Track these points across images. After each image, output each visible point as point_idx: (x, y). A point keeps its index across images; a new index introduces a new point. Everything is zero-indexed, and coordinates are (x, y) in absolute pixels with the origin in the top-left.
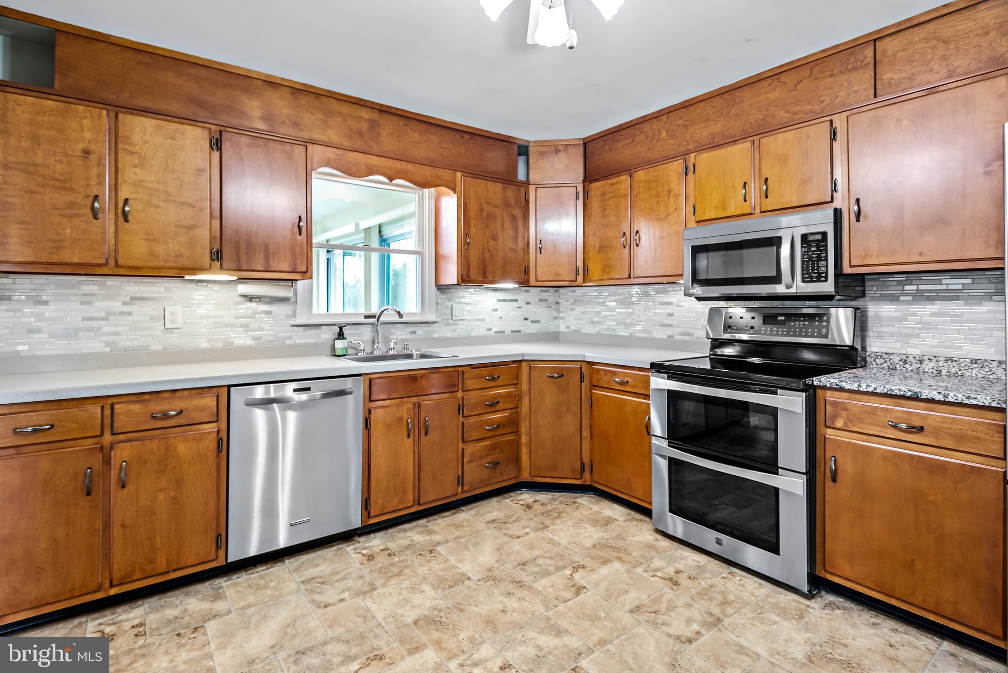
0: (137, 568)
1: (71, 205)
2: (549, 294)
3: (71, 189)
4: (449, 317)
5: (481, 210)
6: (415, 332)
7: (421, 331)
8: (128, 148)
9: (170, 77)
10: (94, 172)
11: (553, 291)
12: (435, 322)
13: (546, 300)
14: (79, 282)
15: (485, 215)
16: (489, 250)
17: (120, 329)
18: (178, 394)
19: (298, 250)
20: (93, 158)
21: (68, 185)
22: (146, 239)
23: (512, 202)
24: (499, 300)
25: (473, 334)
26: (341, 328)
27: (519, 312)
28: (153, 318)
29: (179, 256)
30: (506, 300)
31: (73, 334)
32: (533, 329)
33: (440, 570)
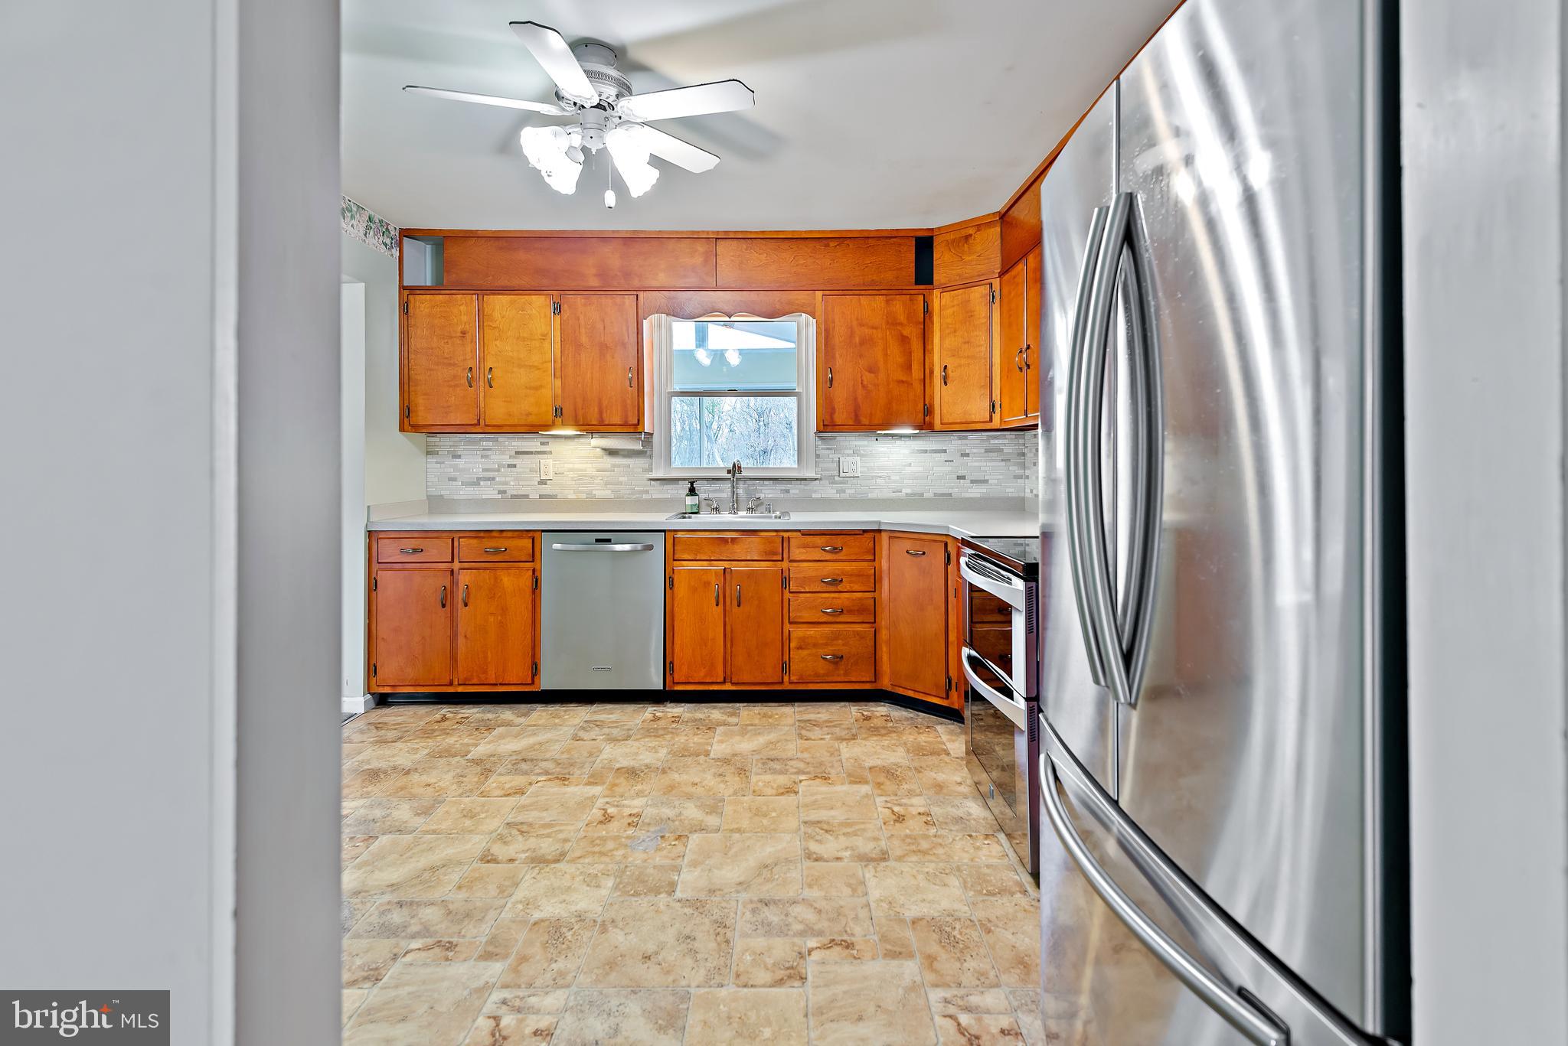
0: (475, 674)
1: (455, 377)
2: (1007, 441)
3: (454, 365)
4: (836, 473)
5: (852, 335)
6: (788, 491)
7: (795, 490)
8: (491, 324)
9: (521, 255)
10: (468, 349)
11: (1014, 437)
12: (816, 479)
13: (1001, 450)
14: (481, 440)
15: (857, 340)
16: (863, 386)
17: (508, 479)
18: (504, 534)
19: (629, 402)
20: (468, 336)
21: (452, 362)
22: (505, 401)
23: (902, 318)
24: (913, 452)
25: (870, 496)
26: (692, 484)
27: (947, 468)
28: (532, 470)
29: (529, 414)
30: (926, 451)
31: (476, 483)
32: (976, 492)
33: (694, 743)
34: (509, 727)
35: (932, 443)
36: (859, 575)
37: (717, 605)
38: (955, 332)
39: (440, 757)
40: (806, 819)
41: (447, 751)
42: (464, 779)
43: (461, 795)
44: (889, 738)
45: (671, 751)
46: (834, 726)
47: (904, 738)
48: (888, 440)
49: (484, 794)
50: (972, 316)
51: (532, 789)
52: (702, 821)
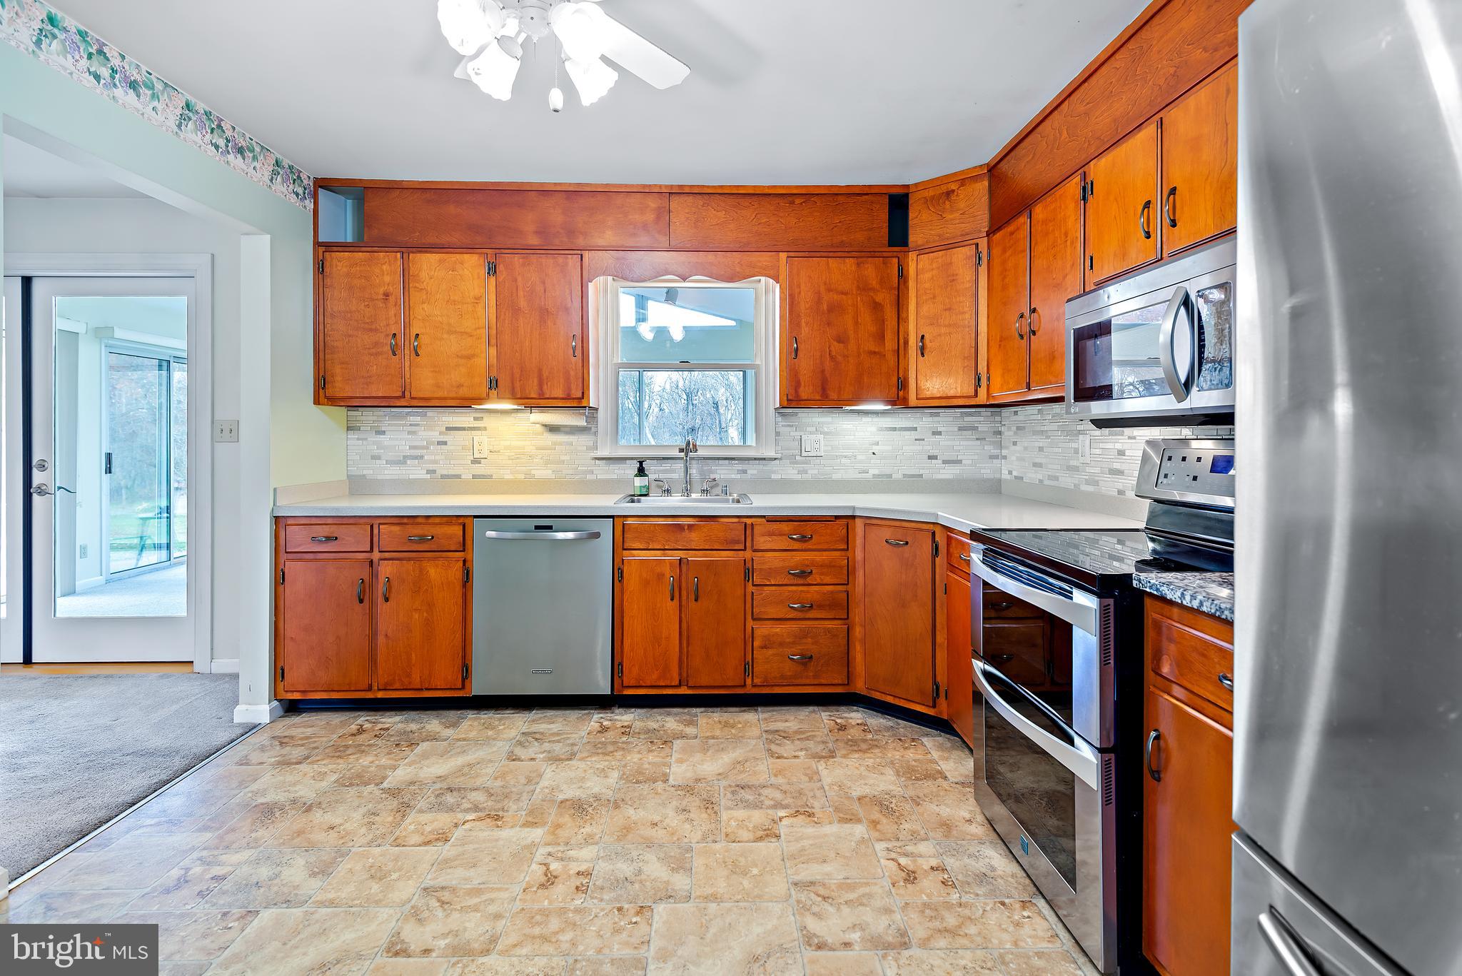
0: (397, 678)
1: (376, 344)
2: (982, 419)
3: (376, 330)
4: (797, 452)
5: (819, 301)
6: (745, 472)
7: (753, 470)
8: (417, 285)
9: (452, 209)
10: (392, 312)
11: (989, 414)
12: (775, 459)
13: (975, 429)
14: (408, 414)
15: (825, 307)
16: (832, 358)
17: (437, 457)
18: (431, 521)
19: (572, 373)
20: (392, 299)
21: (373, 327)
22: (433, 371)
23: (874, 283)
24: (881, 429)
25: (835, 477)
26: (641, 463)
27: (918, 447)
28: (464, 448)
29: (460, 386)
30: (894, 429)
31: (403, 461)
32: (949, 473)
33: (649, 763)
34: (434, 743)
35: (904, 419)
36: (830, 566)
37: (672, 599)
38: (934, 297)
39: (351, 785)
40: (797, 878)
41: (359, 776)
42: (377, 818)
43: (369, 844)
44: (872, 755)
45: (624, 774)
46: (807, 739)
47: (890, 755)
48: (855, 416)
49: (399, 841)
50: (953, 280)
51: (459, 833)
52: (667, 883)
